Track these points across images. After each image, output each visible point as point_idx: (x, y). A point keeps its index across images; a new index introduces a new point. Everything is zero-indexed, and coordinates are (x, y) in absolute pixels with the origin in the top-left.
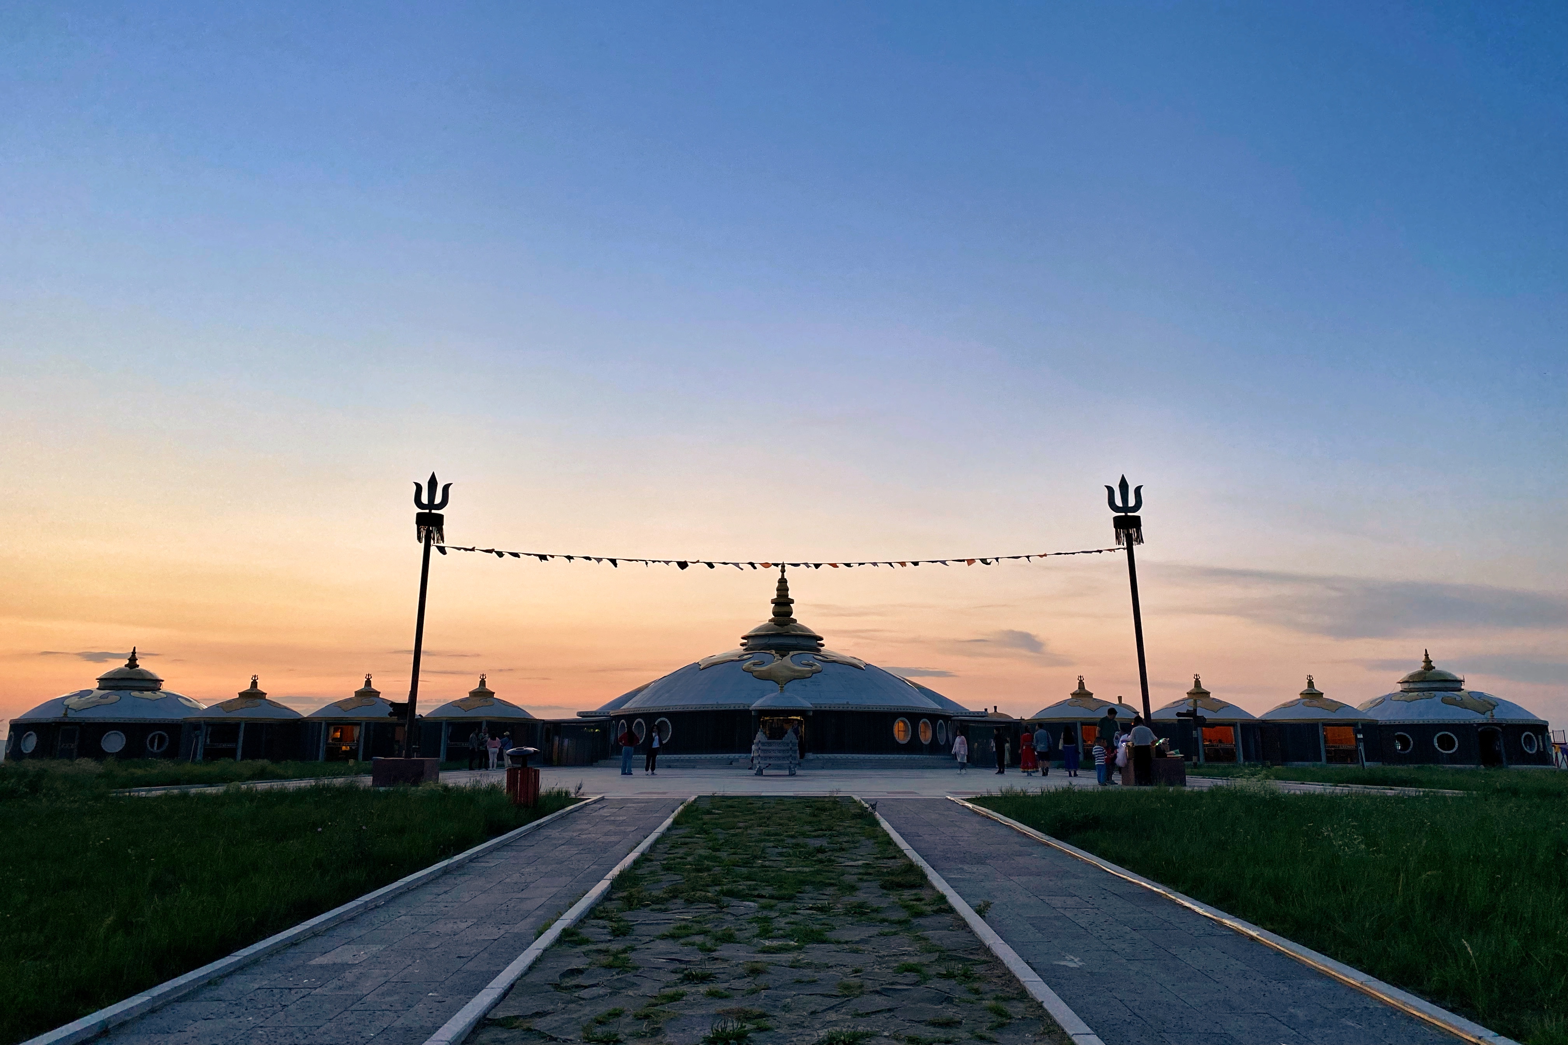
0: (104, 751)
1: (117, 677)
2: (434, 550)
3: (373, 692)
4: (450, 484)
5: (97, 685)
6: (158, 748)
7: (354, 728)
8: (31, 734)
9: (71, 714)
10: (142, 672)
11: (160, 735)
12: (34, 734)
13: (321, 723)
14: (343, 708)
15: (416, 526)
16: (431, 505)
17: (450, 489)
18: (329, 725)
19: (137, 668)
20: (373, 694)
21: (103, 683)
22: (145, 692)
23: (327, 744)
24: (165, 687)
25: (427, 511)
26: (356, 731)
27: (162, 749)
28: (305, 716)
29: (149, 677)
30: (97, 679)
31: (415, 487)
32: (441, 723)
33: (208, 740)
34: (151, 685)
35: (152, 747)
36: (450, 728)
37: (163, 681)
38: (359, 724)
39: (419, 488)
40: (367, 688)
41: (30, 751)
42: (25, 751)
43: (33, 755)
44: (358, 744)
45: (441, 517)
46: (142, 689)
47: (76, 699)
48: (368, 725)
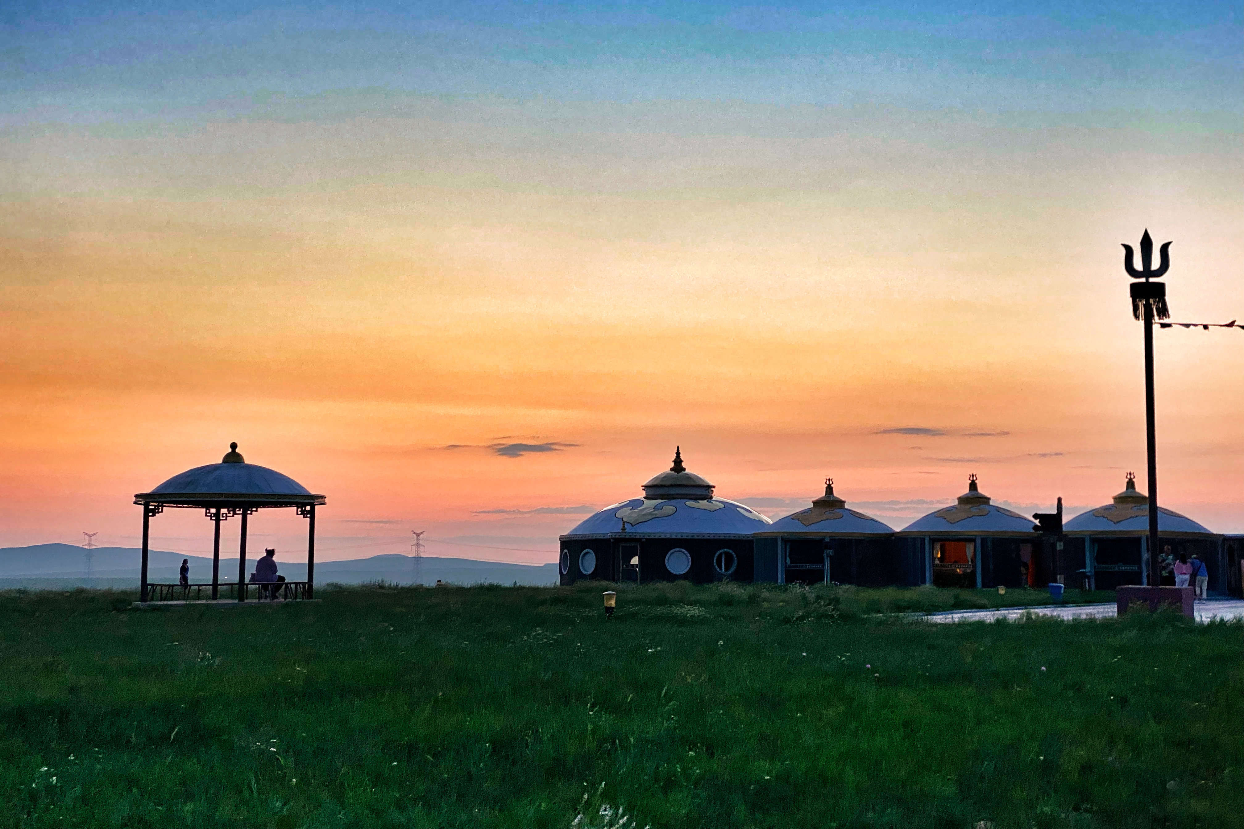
0: (669, 572)
1: (668, 483)
2: (1156, 328)
3: (980, 498)
4: (1169, 244)
5: (644, 494)
6: (726, 570)
7: (968, 546)
8: (587, 553)
9: (628, 529)
10: (689, 477)
11: (726, 553)
12: (591, 551)
13: (924, 539)
14: (948, 520)
15: (1131, 300)
16: (1147, 272)
17: (1170, 249)
18: (933, 541)
19: (683, 472)
20: (980, 500)
21: (652, 492)
22: (700, 501)
23: (934, 565)
24: (717, 495)
25: (1143, 280)
26: (970, 550)
27: (730, 572)
28: (898, 530)
29: (701, 483)
30: (642, 486)
31: (1123, 251)
32: (1083, 540)
33: (788, 561)
34: (703, 492)
35: (721, 569)
36: (1096, 546)
37: (714, 487)
38: (972, 540)
39: (1129, 251)
40: (973, 493)
41: (591, 571)
42: (585, 573)
43: (594, 576)
44: (974, 566)
45: (1162, 286)
46: (697, 498)
47: (627, 510)
48: (984, 540)
